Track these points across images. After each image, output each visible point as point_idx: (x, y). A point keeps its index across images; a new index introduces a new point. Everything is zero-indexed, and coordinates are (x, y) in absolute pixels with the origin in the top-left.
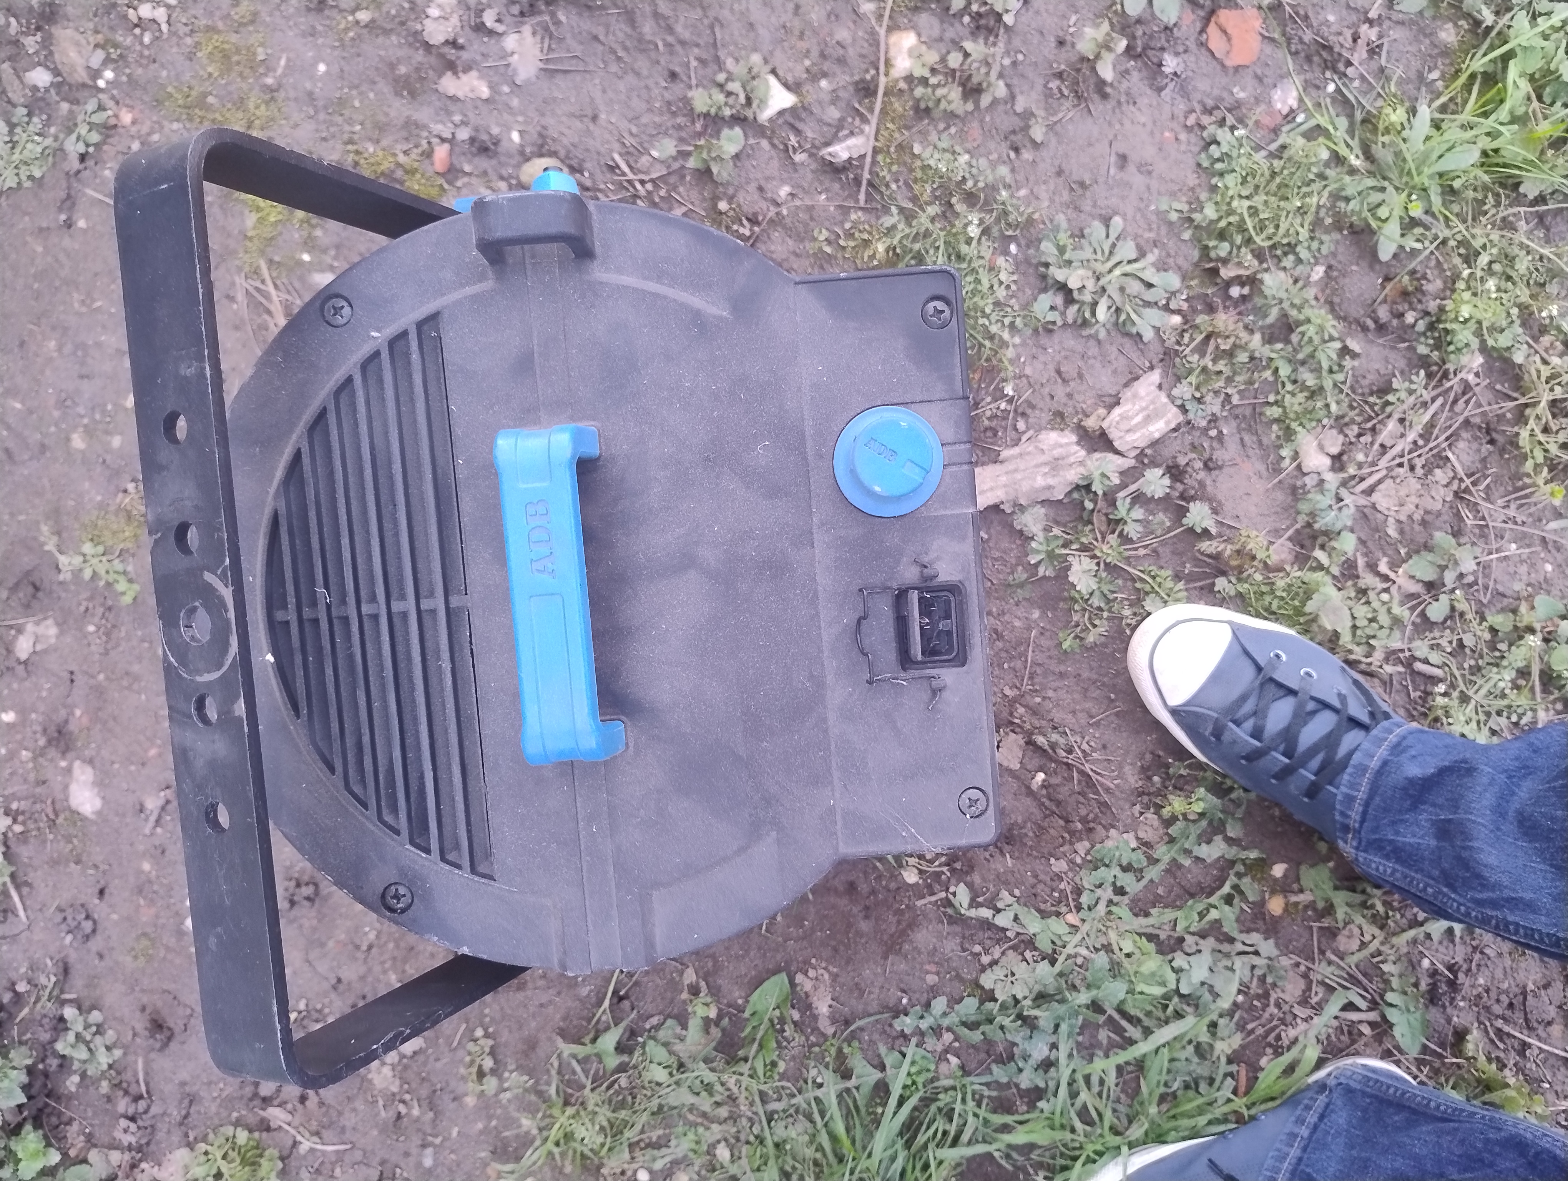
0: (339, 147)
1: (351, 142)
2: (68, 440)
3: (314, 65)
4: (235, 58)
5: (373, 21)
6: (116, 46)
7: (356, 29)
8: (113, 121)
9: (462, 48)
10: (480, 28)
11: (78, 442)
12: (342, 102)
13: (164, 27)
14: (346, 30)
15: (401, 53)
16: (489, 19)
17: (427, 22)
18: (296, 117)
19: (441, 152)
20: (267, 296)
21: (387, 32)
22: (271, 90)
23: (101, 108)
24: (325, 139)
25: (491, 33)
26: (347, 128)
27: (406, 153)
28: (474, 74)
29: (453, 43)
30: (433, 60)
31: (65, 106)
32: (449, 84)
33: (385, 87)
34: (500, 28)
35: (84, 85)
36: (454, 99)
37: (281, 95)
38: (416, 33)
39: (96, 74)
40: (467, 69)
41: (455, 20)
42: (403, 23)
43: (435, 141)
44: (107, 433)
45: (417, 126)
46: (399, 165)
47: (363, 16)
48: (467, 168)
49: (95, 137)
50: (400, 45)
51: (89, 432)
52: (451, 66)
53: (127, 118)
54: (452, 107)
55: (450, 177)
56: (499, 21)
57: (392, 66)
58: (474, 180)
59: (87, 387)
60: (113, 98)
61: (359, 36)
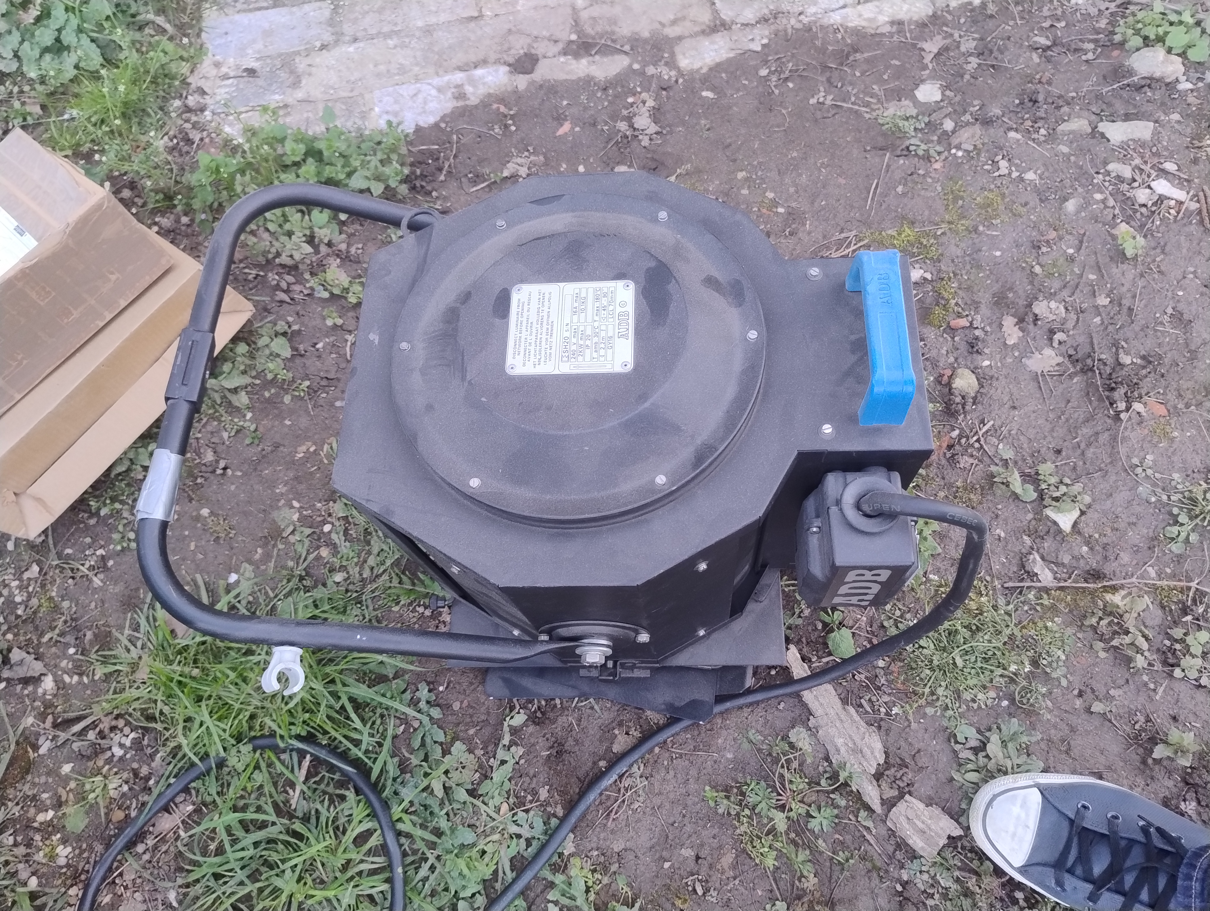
2: (742, 170)
3: (998, 249)
4: (990, 210)
6: (978, 154)
7: (1028, 268)
8: (933, 160)
9: (1035, 325)
10: (1052, 332)
13: (997, 174)
14: (1026, 262)
15: (1021, 292)
16: (1059, 336)
17: (1045, 302)
18: (963, 245)
19: (964, 322)
20: (848, 247)
21: (1032, 283)
22: (976, 230)
23: (939, 153)
24: (953, 261)
25: (1051, 339)
26: (964, 272)
27: (957, 304)
28: (1021, 334)
29: (1036, 318)
30: (1022, 310)
31: (935, 138)
32: (1009, 322)
33: (996, 288)
34: (1056, 344)
35: (950, 144)
36: (1001, 326)
37: (974, 235)
38: (1037, 299)
39: (958, 147)
40: (1022, 329)
41: (1052, 317)
42: (1040, 290)
43: (970, 318)
45: (976, 308)
46: (948, 301)
47: (1038, 269)
48: (956, 339)
49: (921, 153)
50: (1025, 291)
52: (1021, 321)
53: (937, 166)
54: (994, 326)
55: (948, 330)
56: (1060, 343)
57: (1011, 289)
58: (950, 343)
60: (947, 158)
61: (1023, 268)
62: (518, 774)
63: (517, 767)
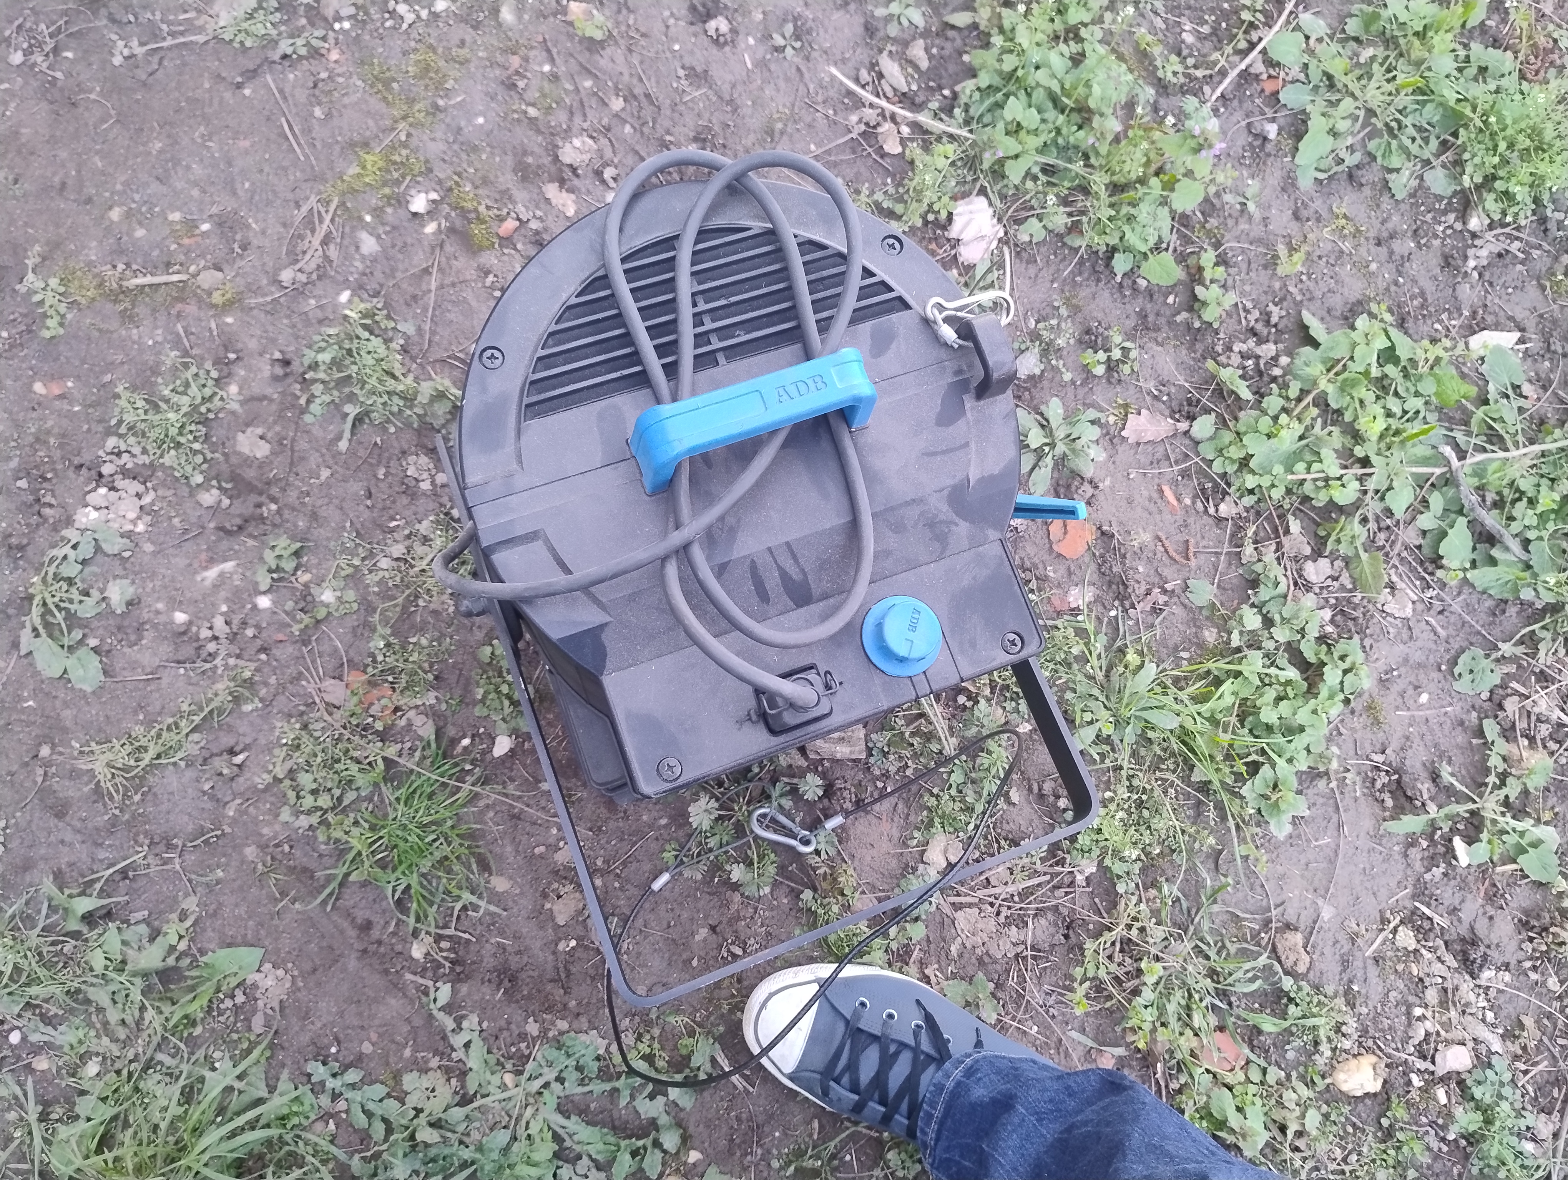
0: (449, 172)
1: (459, 174)
2: (111, 208)
3: (477, 115)
4: (432, 75)
5: (536, 119)
6: (366, 13)
7: (522, 116)
8: (323, 51)
9: (578, 176)
10: (599, 174)
11: (115, 214)
12: (475, 149)
13: (405, 26)
14: (515, 111)
15: (537, 149)
16: (609, 173)
17: (568, 145)
18: (439, 135)
19: (510, 224)
20: (321, 221)
21: (539, 132)
22: (437, 108)
23: (324, 39)
24: (444, 160)
25: (603, 182)
26: (465, 166)
27: (488, 208)
28: (573, 196)
29: (574, 169)
30: (553, 169)
31: (303, 21)
32: (552, 190)
33: (510, 160)
34: (612, 184)
35: (325, 19)
36: (548, 201)
37: (441, 116)
38: (557, 146)
39: (339, 19)
40: (571, 191)
41: (586, 157)
42: (552, 134)
43: (513, 215)
44: (140, 223)
45: (510, 198)
46: (476, 210)
47: (532, 112)
48: (519, 246)
49: (303, 51)
50: (540, 145)
51: (128, 215)
52: (562, 182)
53: (334, 55)
54: (542, 206)
55: (504, 243)
56: (615, 179)
57: (525, 153)
58: (517, 256)
59: (155, 188)
60: (337, 39)
61: (518, 120)
62: (490, 1038)
63: (484, 1034)
